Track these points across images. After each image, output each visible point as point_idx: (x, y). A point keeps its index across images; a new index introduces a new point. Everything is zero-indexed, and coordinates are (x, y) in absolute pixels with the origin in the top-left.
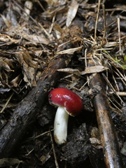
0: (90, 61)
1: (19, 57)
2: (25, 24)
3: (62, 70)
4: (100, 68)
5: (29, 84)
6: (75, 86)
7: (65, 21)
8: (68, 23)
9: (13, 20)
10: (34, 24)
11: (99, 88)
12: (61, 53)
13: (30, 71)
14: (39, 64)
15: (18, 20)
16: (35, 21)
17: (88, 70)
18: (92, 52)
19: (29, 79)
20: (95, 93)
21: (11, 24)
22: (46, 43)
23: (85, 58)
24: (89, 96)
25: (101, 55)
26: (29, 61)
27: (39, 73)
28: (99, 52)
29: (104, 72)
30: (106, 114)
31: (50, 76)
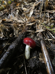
0: (38, 28)
1: (12, 26)
2: (17, 17)
3: (28, 31)
4: (42, 30)
5: (16, 36)
6: (33, 37)
7: (29, 16)
8: (30, 16)
9: (13, 16)
10: (19, 17)
11: (42, 38)
12: (28, 25)
13: (16, 31)
14: (20, 29)
15: (14, 16)
16: (20, 16)
17: (37, 31)
18: (39, 25)
19: (16, 34)
20: (41, 40)
21: (12, 17)
22: (23, 22)
23: (36, 27)
24: (38, 41)
25: (42, 25)
26: (16, 28)
27: (20, 32)
28: (41, 25)
29: (43, 32)
30: (45, 48)
31: (24, 33)
